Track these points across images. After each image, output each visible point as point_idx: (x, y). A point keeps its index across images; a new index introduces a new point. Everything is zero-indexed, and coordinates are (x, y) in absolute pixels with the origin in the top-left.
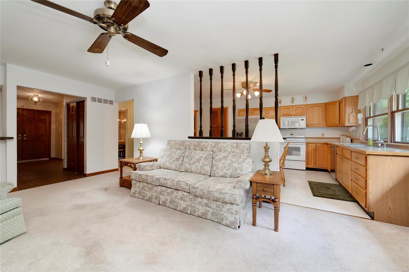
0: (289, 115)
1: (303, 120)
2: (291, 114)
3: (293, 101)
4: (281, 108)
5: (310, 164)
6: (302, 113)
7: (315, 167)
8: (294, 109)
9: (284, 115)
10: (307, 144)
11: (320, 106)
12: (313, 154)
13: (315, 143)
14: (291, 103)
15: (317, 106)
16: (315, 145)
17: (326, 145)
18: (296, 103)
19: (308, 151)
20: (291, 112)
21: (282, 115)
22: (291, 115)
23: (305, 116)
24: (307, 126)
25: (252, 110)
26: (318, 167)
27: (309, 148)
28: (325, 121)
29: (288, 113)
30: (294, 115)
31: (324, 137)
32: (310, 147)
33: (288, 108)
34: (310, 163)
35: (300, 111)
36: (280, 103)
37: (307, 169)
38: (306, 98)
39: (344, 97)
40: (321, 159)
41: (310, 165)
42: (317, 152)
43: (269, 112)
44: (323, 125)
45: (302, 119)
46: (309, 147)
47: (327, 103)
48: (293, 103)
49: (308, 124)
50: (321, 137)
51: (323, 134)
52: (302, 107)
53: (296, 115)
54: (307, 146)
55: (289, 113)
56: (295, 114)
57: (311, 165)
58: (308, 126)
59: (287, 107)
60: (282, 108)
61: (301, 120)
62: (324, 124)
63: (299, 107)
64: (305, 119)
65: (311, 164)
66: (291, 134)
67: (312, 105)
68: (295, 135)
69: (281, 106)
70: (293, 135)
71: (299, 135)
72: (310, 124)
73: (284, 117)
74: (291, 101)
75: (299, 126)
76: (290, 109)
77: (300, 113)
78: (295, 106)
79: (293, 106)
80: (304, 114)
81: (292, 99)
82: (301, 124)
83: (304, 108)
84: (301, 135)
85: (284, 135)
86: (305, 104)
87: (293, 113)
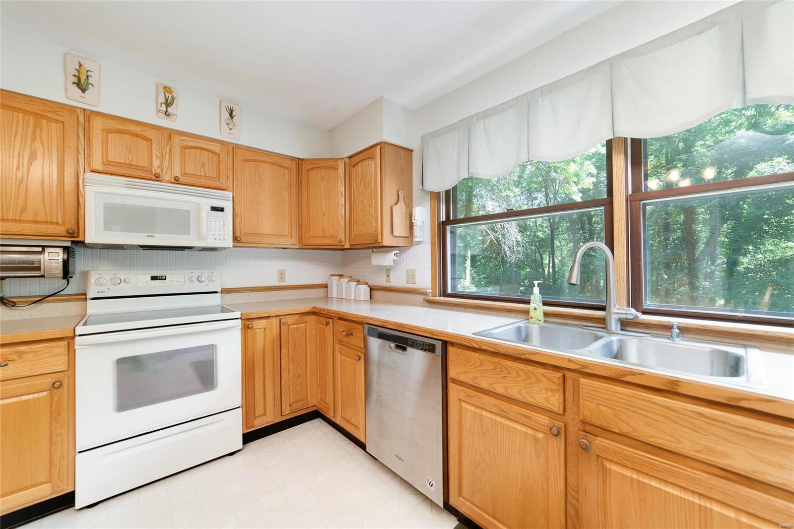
0: (149, 176)
1: (222, 210)
2: (155, 169)
3: (168, 104)
4: (88, 121)
5: (261, 412)
6: (212, 177)
7: (277, 418)
8: (177, 151)
9: (111, 169)
11: (280, 166)
12: (269, 367)
13: (275, 316)
14: (159, 111)
15: (273, 164)
18: (185, 120)
19: (250, 353)
20: (156, 163)
21: (98, 166)
22: (157, 178)
23: (229, 194)
24: (235, 239)
26: (287, 413)
27: (255, 342)
29: (142, 164)
30: (176, 181)
31: (287, 283)
32: (260, 336)
33: (138, 136)
34: (259, 410)
35: (203, 165)
38: (231, 116)
39: (379, 141)
41: (260, 416)
42: (283, 351)
44: (291, 241)
45: (218, 204)
46: (255, 335)
47: (302, 160)
48: (167, 114)
49: (238, 234)
51: (282, 275)
52: (213, 152)
53: (182, 180)
55: (144, 163)
56: (177, 172)
57: (264, 414)
58: (239, 241)
59: (137, 129)
60: (98, 123)
61: (214, 209)
62: (295, 238)
63: (201, 144)
64: (228, 206)
65: (264, 411)
66: (154, 278)
67: (253, 151)
68: (176, 280)
69: (88, 110)
70: (165, 279)
71: (197, 280)
72: (245, 232)
73: (109, 176)
74: (160, 102)
75: (204, 239)
76: (149, 140)
77: (202, 176)
78: (182, 138)
79: (171, 134)
80: (221, 186)
81: (166, 96)
82: (211, 231)
83: (221, 156)
84: (207, 281)
85: (115, 284)
86: (232, 143)
87: (165, 168)
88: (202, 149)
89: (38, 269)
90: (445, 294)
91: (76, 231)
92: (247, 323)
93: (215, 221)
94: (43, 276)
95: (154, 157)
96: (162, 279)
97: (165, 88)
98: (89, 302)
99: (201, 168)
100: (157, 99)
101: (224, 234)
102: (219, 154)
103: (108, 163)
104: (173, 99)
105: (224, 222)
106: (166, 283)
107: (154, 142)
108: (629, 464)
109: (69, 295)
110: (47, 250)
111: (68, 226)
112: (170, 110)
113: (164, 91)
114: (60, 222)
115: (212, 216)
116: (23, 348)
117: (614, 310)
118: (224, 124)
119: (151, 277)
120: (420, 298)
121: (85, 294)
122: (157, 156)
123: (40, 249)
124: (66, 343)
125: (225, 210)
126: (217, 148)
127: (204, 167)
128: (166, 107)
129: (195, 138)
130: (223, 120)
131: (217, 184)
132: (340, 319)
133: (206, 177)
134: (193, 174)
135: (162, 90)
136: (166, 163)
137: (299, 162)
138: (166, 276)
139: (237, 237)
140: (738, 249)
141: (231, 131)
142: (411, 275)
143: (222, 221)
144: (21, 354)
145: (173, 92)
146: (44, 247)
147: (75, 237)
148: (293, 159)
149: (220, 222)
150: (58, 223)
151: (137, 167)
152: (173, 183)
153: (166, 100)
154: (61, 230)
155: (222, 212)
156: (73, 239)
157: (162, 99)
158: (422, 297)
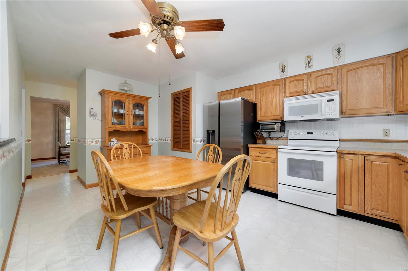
0: (303, 94)
1: (333, 100)
3: (309, 63)
4: (285, 81)
5: (349, 203)
6: (329, 86)
7: (361, 213)
9: (291, 95)
10: (341, 154)
11: (376, 65)
13: (362, 154)
14: (306, 67)
15: (369, 66)
16: (361, 158)
17: (393, 160)
18: (316, 66)
19: (342, 170)
20: (305, 88)
21: (288, 95)
22: (306, 93)
23: (338, 92)
24: (342, 113)
25: (237, 90)
26: (369, 213)
27: (345, 165)
28: (392, 99)
29: (300, 90)
30: (313, 92)
31: (391, 138)
32: (349, 162)
33: (299, 80)
34: (348, 200)
35: (325, 82)
36: (284, 72)
37: (340, 213)
38: (339, 52)
40: (380, 195)
41: (347, 204)
42: (367, 175)
43: (263, 91)
44: (385, 110)
46: (345, 162)
47: (398, 53)
48: (309, 67)
49: (344, 110)
50: (382, 138)
51: (386, 133)
52: (330, 74)
53: (315, 91)
54: (340, 160)
56: (313, 89)
57: (351, 205)
58: (344, 115)
59: (298, 78)
60: (288, 81)
61: (328, 101)
62: (390, 108)
63: (324, 73)
64: (337, 98)
65: (351, 203)
66: (308, 133)
67: (354, 64)
68: (318, 134)
69: (285, 78)
70: (313, 133)
71: (326, 134)
72: (349, 109)
73: (291, 97)
74: (306, 63)
75: (323, 115)
76: (302, 80)
77: (325, 87)
78: (315, 74)
79: (311, 74)
80: (334, 89)
81: (308, 60)
82: (327, 111)
83: (334, 75)
84: (331, 135)
85: (295, 135)
86: (340, 66)
87: (309, 88)
88: (324, 75)
89: (274, 129)
91: (282, 117)
92: (340, 155)
93: (329, 106)
94: (276, 131)
95: (305, 86)
96: (311, 133)
98: (289, 140)
99: (324, 84)
100: (305, 62)
101: (334, 112)
102: (333, 74)
103: (290, 93)
104: (311, 59)
105: (334, 106)
106: (313, 135)
107: (305, 80)
109: (284, 138)
110: (277, 124)
111: (281, 116)
112: (310, 65)
113: (307, 58)
114: (279, 115)
115: (328, 104)
116: (268, 150)
118: (335, 58)
119: (308, 132)
121: (288, 138)
122: (305, 85)
123: (275, 123)
124: (276, 150)
125: (335, 100)
126: (331, 71)
127: (325, 83)
128: (309, 64)
129: (321, 71)
130: (334, 56)
131: (332, 88)
133: (326, 87)
134: (321, 87)
136: (309, 86)
137: (395, 55)
138: (313, 132)
139: (343, 112)
141: (339, 60)
143: (333, 106)
144: (268, 151)
145: (311, 57)
146: (276, 123)
147: (282, 119)
148: (388, 56)
149: (332, 106)
150: (278, 115)
151: (299, 92)
152: (312, 94)
153: (308, 61)
154: (279, 118)
155: (333, 102)
156: (282, 120)
157: (307, 62)
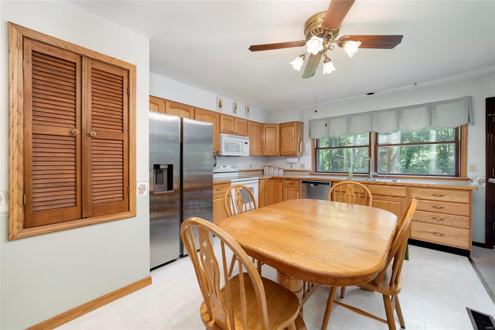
2: (232, 130)
8: (236, 124)
20: (232, 128)
22: (232, 132)
23: (248, 138)
28: (261, 148)
30: (236, 133)
31: (252, 169)
32: (261, 185)
33: (229, 120)
35: (242, 128)
36: (220, 108)
38: (248, 111)
39: (296, 121)
43: (202, 118)
45: (247, 141)
48: (235, 112)
52: (244, 124)
55: (230, 128)
56: (236, 131)
60: (222, 117)
61: (245, 143)
62: (261, 152)
63: (241, 121)
67: (252, 122)
68: (228, 167)
69: (221, 113)
71: (233, 167)
72: (253, 151)
74: (234, 108)
75: (243, 153)
77: (242, 132)
78: (238, 119)
79: (235, 118)
80: (247, 135)
81: (235, 106)
84: (235, 168)
86: (247, 120)
87: (234, 130)
88: (241, 123)
90: (316, 172)
91: (218, 151)
93: (245, 147)
96: (225, 167)
97: (235, 103)
101: (247, 151)
104: (237, 107)
105: (247, 147)
107: (232, 121)
108: (377, 199)
114: (215, 149)
116: (224, 185)
117: (371, 174)
118: (246, 114)
119: (223, 166)
120: (308, 173)
124: (229, 184)
125: (248, 143)
126: (244, 122)
128: (235, 110)
129: (240, 119)
130: (246, 112)
131: (245, 134)
132: (286, 179)
134: (240, 131)
135: (234, 104)
136: (234, 128)
137: (262, 125)
139: (250, 153)
140: (410, 155)
141: (247, 116)
142: (302, 166)
145: (237, 105)
148: (260, 123)
151: (229, 130)
152: (236, 135)
154: (216, 151)
156: (217, 154)
158: (309, 173)
